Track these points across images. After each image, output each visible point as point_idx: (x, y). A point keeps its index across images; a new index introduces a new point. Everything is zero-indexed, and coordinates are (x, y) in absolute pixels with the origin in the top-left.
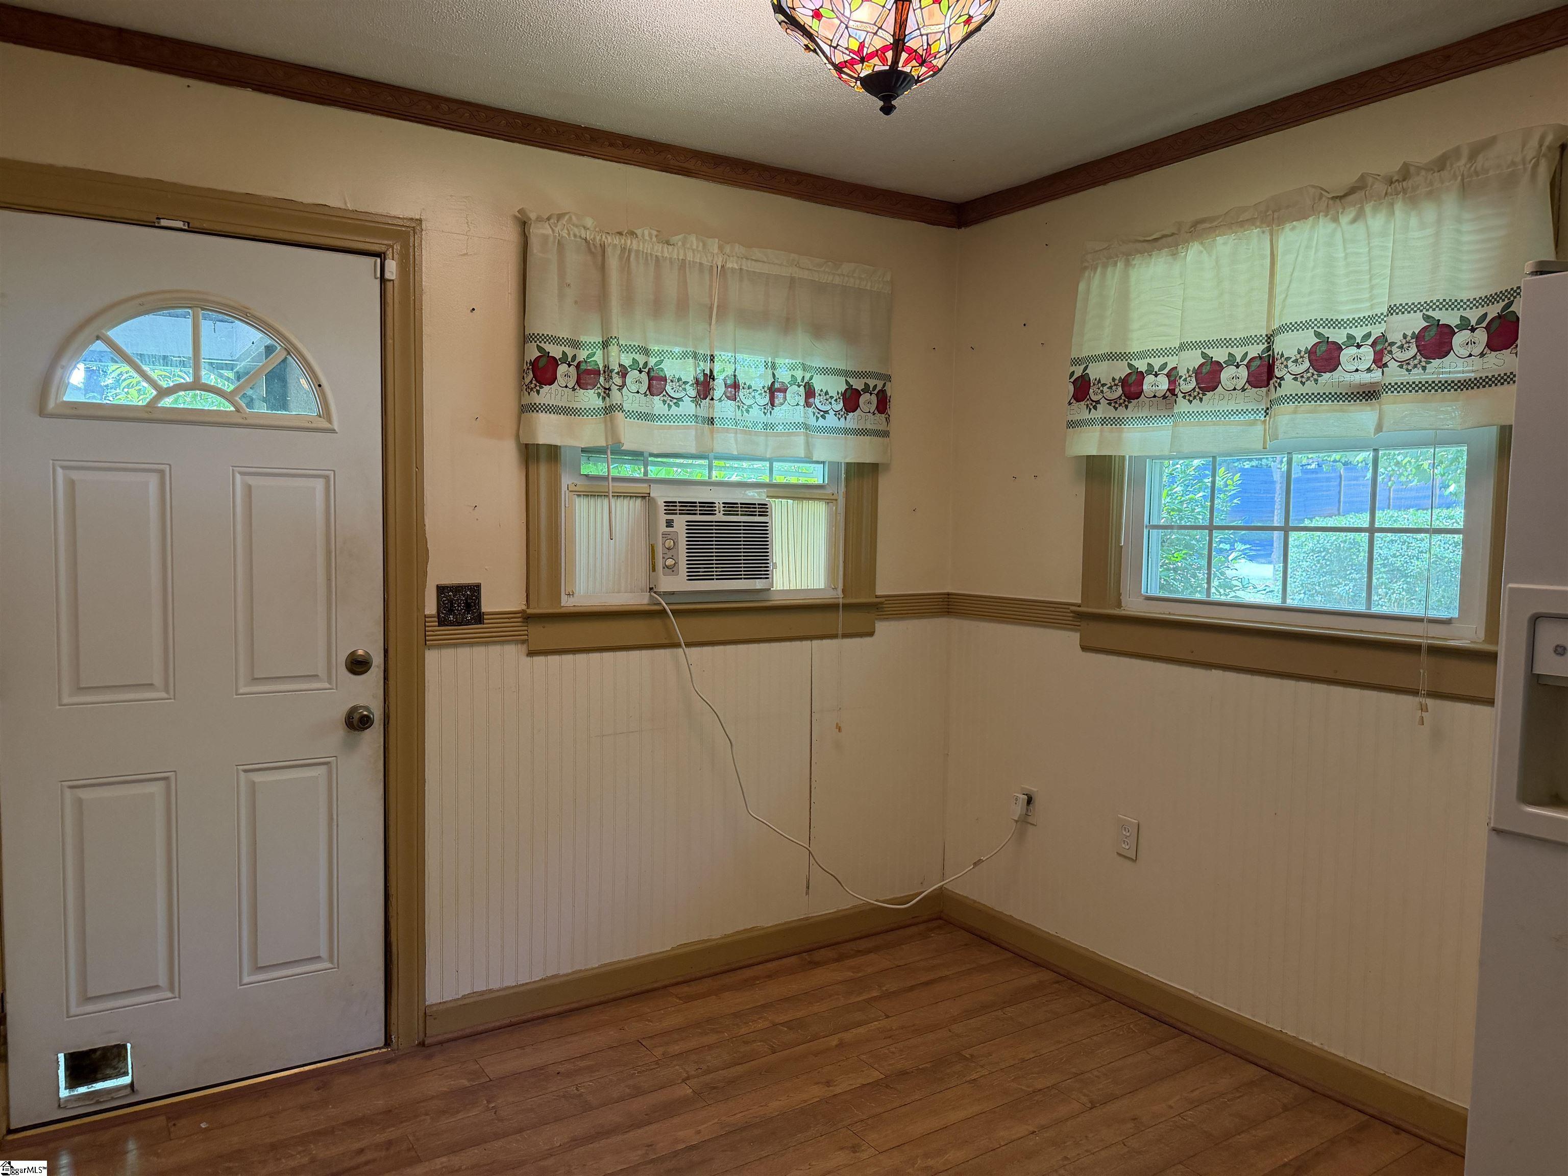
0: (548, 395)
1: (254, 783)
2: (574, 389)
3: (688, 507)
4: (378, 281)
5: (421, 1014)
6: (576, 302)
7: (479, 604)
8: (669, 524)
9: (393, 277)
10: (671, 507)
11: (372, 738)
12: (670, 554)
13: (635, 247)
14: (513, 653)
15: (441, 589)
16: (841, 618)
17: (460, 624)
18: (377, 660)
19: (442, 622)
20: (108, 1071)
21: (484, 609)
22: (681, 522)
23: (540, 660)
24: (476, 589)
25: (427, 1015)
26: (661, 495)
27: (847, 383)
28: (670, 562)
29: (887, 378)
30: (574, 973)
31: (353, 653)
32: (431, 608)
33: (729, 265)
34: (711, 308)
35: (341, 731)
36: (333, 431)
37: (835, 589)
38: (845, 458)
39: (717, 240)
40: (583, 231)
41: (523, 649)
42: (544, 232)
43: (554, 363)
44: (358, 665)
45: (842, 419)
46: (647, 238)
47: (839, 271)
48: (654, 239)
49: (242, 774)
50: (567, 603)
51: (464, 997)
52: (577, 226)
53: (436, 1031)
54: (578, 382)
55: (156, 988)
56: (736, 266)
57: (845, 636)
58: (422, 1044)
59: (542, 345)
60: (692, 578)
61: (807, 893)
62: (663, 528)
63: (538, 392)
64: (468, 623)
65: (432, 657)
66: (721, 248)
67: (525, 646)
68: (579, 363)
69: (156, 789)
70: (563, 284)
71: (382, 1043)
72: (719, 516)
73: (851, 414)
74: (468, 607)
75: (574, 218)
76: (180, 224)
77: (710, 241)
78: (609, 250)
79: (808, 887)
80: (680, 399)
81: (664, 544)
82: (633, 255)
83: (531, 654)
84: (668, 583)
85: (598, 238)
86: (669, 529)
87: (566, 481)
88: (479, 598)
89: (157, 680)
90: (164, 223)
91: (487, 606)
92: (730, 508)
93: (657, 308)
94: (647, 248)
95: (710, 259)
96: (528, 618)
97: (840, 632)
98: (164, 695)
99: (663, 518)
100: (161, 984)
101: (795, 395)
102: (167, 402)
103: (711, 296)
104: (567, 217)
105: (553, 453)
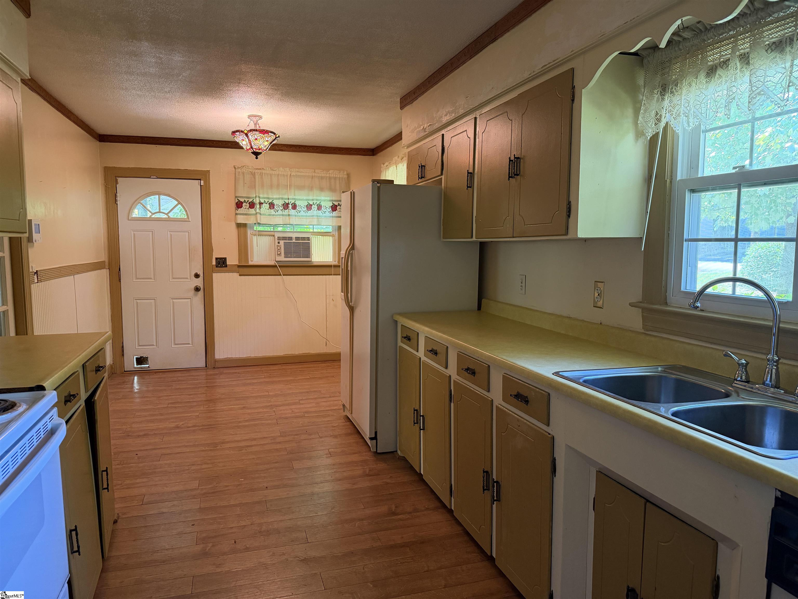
0: (240, 211)
1: (174, 302)
2: (248, 209)
3: (284, 238)
4: (200, 186)
5: (214, 361)
6: (248, 187)
7: (226, 262)
8: (279, 243)
9: (203, 185)
10: (279, 238)
11: (201, 293)
12: (279, 251)
13: (264, 172)
14: (236, 275)
15: (216, 259)
16: (333, 269)
17: (221, 267)
18: (202, 275)
19: (217, 267)
20: (145, 363)
21: (227, 264)
22: (282, 242)
23: (242, 277)
24: (225, 259)
25: (216, 361)
26: (277, 235)
27: (333, 203)
28: (279, 253)
29: (340, 201)
30: (255, 357)
31: (196, 273)
32: (214, 263)
33: (292, 174)
34: (287, 186)
35: (193, 292)
36: (189, 221)
37: (335, 261)
38: (333, 224)
39: (288, 168)
40: (249, 170)
41: (238, 274)
42: (239, 171)
43: (242, 203)
44: (197, 276)
45: (331, 213)
46: (268, 169)
47: (329, 173)
48: (270, 169)
49: (171, 300)
50: (250, 263)
51: (225, 358)
52: (247, 169)
53: (217, 365)
54: (249, 207)
55: (153, 345)
56: (294, 174)
57: (334, 275)
58: (214, 368)
59: (238, 199)
60: (285, 257)
61: (326, 346)
62: (277, 244)
63: (238, 210)
64: (224, 267)
65: (214, 275)
66: (289, 170)
67: (239, 274)
68: (250, 202)
69: (153, 301)
70: (244, 183)
71: (205, 366)
72: (294, 241)
73: (334, 212)
74: (223, 263)
75: (246, 167)
76: (155, 177)
77: (286, 169)
78: (256, 174)
79: (326, 344)
80: (278, 210)
81: (277, 248)
82: (263, 174)
83: (240, 275)
84: (279, 259)
85: (253, 171)
86: (279, 244)
87: (249, 232)
88: (226, 261)
89: (152, 277)
90: (152, 177)
91: (228, 263)
92: (297, 238)
93: (271, 187)
94: (268, 172)
95: (286, 173)
96: (239, 266)
97: (333, 273)
98: (154, 281)
99: (277, 241)
100: (154, 344)
101: (315, 207)
102: (153, 216)
103: (287, 183)
104: (245, 167)
105: (245, 225)
